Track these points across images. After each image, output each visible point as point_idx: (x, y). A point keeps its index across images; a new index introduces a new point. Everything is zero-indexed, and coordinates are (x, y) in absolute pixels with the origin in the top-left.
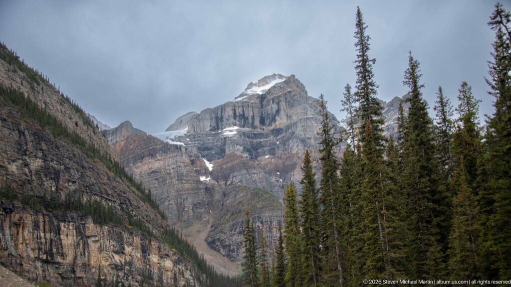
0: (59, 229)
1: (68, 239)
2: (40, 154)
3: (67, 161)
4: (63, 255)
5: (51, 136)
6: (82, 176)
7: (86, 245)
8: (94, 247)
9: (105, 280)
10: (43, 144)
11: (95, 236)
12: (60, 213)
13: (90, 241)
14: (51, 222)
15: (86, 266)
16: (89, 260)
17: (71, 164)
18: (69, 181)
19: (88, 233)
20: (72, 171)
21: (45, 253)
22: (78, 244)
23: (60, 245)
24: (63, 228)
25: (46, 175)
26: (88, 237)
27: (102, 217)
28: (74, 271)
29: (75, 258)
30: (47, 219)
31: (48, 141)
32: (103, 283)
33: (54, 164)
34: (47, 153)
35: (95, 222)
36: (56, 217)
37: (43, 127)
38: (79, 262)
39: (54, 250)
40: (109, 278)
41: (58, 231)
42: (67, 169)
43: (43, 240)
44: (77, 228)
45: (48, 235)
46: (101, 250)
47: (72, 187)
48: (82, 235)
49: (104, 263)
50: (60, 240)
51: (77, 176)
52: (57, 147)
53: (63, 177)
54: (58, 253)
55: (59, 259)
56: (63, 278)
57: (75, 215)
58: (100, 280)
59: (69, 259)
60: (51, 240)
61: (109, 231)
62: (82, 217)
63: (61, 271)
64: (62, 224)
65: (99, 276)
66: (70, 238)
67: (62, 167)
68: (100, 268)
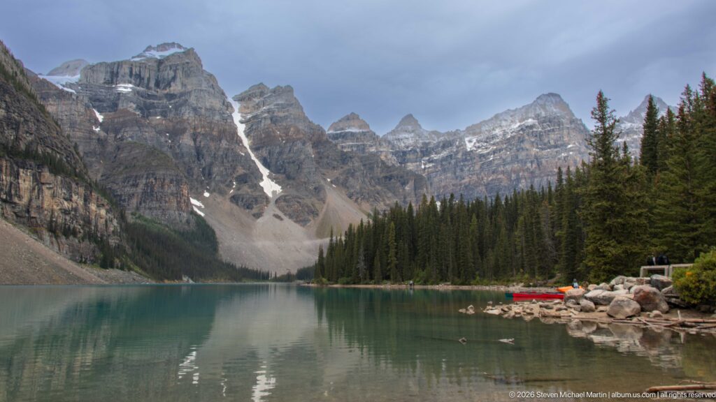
0: (18, 174)
1: (25, 183)
2: (4, 105)
3: (26, 114)
4: (20, 197)
5: (14, 90)
6: (38, 129)
7: (40, 190)
8: (47, 193)
9: (56, 222)
10: (7, 96)
11: (50, 184)
12: (20, 160)
13: (44, 187)
14: (12, 167)
15: (40, 208)
16: (42, 203)
17: (29, 117)
18: (27, 132)
19: (43, 181)
20: (30, 123)
21: (6, 193)
22: (34, 189)
23: (18, 188)
24: (21, 174)
25: (8, 125)
26: (43, 184)
27: (56, 169)
28: (28, 212)
29: (30, 201)
30: (9, 164)
31: (11, 95)
32: (54, 224)
33: (15, 116)
34: (10, 105)
35: (51, 171)
36: (17, 164)
37: (7, 81)
38: (34, 204)
39: (13, 192)
40: (60, 221)
41: (17, 176)
42: (26, 121)
43: (5, 182)
44: (34, 175)
45: (8, 178)
46: (53, 196)
47: (30, 138)
48: (37, 180)
49: (55, 207)
50: (19, 183)
51: (34, 128)
52: (19, 101)
53: (23, 128)
54: (16, 195)
55: (16, 200)
56: (17, 216)
57: (33, 163)
58: (51, 221)
59: (25, 200)
60: (11, 183)
61: (62, 181)
62: (39, 166)
63: (16, 210)
64: (21, 170)
65: (52, 217)
66: (27, 183)
67: (22, 119)
68: (53, 211)
